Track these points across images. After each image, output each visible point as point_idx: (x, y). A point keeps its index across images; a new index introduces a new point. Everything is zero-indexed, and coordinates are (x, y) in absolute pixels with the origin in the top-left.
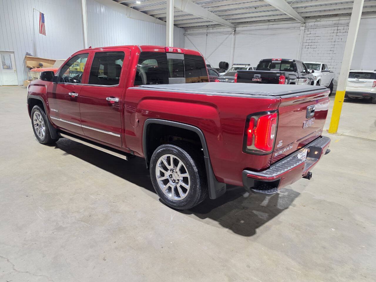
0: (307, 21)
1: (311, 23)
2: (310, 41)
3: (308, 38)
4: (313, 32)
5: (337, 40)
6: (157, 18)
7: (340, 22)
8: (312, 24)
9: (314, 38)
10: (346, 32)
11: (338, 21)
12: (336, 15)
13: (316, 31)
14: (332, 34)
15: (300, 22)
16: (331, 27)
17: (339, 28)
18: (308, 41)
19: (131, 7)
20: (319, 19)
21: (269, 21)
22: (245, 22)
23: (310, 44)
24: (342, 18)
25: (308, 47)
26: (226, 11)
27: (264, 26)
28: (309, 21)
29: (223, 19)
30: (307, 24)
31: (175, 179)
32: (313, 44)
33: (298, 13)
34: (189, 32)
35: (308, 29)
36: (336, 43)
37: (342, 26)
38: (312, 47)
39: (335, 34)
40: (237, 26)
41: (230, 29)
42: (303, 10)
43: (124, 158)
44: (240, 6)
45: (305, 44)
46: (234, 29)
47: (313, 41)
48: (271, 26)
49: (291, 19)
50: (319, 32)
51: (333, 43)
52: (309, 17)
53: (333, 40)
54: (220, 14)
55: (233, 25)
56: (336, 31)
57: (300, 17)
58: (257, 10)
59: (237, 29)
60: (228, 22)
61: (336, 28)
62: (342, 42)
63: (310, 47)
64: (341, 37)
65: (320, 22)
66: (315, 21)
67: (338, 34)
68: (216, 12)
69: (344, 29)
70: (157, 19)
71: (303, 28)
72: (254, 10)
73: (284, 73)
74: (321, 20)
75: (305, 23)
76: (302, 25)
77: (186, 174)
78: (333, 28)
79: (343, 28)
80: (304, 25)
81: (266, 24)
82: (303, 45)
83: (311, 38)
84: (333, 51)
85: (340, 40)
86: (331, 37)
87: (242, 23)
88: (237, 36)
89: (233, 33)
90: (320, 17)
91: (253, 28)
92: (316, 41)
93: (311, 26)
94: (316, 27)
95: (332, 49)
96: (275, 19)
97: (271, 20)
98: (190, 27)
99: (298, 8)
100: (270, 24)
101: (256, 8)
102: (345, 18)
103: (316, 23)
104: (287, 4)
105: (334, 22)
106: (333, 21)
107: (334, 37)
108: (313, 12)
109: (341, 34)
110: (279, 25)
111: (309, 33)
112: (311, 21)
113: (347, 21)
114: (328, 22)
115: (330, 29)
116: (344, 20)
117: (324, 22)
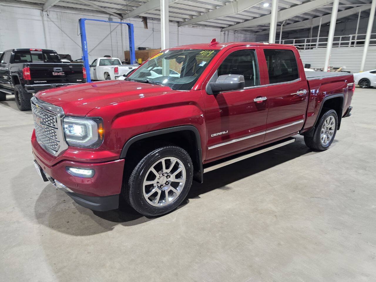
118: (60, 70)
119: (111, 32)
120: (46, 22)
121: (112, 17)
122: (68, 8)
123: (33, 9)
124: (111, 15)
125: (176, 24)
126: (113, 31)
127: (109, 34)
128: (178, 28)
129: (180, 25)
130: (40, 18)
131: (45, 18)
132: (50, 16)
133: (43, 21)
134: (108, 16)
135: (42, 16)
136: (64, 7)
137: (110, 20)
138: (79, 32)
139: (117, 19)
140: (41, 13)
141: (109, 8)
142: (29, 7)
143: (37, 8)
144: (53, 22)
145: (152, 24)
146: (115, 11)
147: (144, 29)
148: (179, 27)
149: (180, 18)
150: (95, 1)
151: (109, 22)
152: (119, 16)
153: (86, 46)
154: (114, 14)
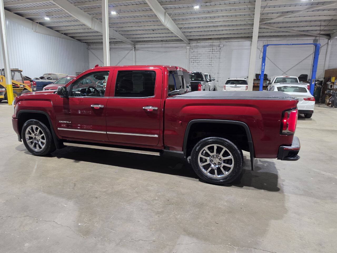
1: (194, 44)
2: (195, 57)
3: (193, 55)
4: (195, 50)
5: (213, 57)
6: (62, 33)
7: (214, 44)
9: (197, 55)
10: (218, 51)
11: (212, 43)
12: (211, 39)
14: (209, 53)
15: (186, 42)
16: (208, 47)
17: (213, 48)
18: (193, 57)
19: (37, 23)
20: (199, 41)
21: (162, 41)
22: (143, 41)
23: (195, 60)
26: (128, 31)
27: (159, 45)
28: (192, 42)
29: (125, 37)
30: (191, 44)
31: (216, 162)
32: (197, 59)
33: (185, 36)
34: (92, 46)
35: (192, 48)
36: (213, 59)
38: (196, 62)
39: (211, 53)
40: (136, 44)
41: (130, 46)
42: (189, 34)
43: (158, 154)
44: (141, 28)
45: (191, 60)
46: (134, 46)
47: (197, 57)
48: (164, 45)
49: (181, 40)
50: (201, 51)
51: (211, 59)
52: (192, 39)
53: (210, 57)
54: (123, 33)
55: (133, 43)
56: (211, 50)
57: (186, 39)
58: (155, 32)
59: (136, 46)
60: (128, 40)
61: (211, 48)
63: (194, 61)
64: (215, 55)
65: (200, 43)
66: (196, 42)
67: (213, 53)
68: (119, 31)
69: (217, 49)
70: (63, 35)
71: (189, 47)
72: (152, 32)
73: (200, 83)
75: (189, 44)
76: (188, 45)
77: (230, 156)
78: (209, 48)
79: (215, 48)
80: (189, 45)
81: (160, 43)
82: (189, 60)
83: (195, 55)
85: (215, 57)
86: (209, 55)
87: (140, 41)
88: (138, 52)
89: (134, 49)
90: (199, 39)
91: (150, 46)
92: (198, 57)
93: (194, 46)
94: (197, 47)
95: (210, 63)
96: (167, 40)
97: (164, 40)
98: (92, 42)
99: (185, 32)
100: (163, 43)
101: (153, 31)
102: (217, 41)
103: (197, 44)
104: (178, 29)
105: (210, 44)
106: (209, 43)
107: (211, 55)
108: (195, 35)
109: (215, 53)
110: (170, 44)
111: (193, 51)
112: (194, 42)
113: (218, 43)
114: (205, 43)
115: (207, 48)
116: (216, 43)
117: (203, 43)
121: (317, 38)
122: (274, 36)
123: (246, 41)
124: (316, 37)
139: (324, 39)
141: (312, 30)
142: (243, 40)
143: (249, 40)
144: (259, 49)
146: (318, 32)
150: (294, 27)
151: (292, 44)
152: (325, 36)
153: (264, 67)
154: (319, 35)
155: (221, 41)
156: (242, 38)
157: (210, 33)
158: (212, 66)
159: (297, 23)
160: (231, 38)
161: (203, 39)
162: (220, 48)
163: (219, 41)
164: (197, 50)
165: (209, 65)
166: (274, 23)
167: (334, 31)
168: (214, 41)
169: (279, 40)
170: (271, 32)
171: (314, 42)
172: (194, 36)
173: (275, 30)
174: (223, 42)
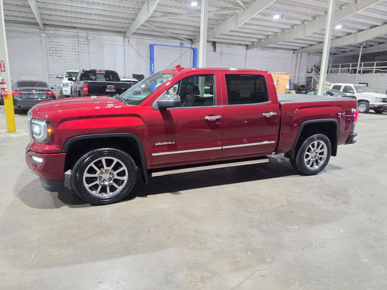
0: (45, 28)
1: (51, 31)
2: (54, 49)
3: (52, 46)
4: (55, 40)
5: (80, 51)
7: (79, 34)
8: (53, 32)
9: (57, 46)
10: (86, 44)
11: (77, 33)
12: (74, 28)
13: (58, 40)
14: (74, 45)
17: (79, 40)
18: (51, 49)
20: (58, 28)
23: (55, 52)
24: (80, 31)
25: (53, 54)
28: (47, 28)
30: (47, 31)
32: (57, 52)
33: (41, 19)
35: (49, 36)
36: (80, 53)
37: (82, 38)
38: (57, 55)
39: (77, 45)
42: (47, 17)
45: (49, 52)
47: (57, 49)
50: (61, 41)
51: (78, 53)
52: (47, 25)
53: (77, 50)
56: (77, 42)
57: (42, 23)
61: (77, 39)
62: (84, 52)
63: (55, 55)
64: (82, 48)
65: (60, 32)
66: (54, 29)
67: (79, 45)
69: (84, 41)
71: (44, 35)
74: (61, 30)
75: (44, 30)
76: (42, 31)
78: (74, 39)
79: (82, 40)
80: (44, 32)
82: (47, 53)
83: (54, 46)
84: (79, 60)
85: (82, 51)
86: (74, 48)
90: (59, 26)
92: (60, 49)
93: (52, 34)
94: (57, 36)
95: (78, 58)
99: (43, 14)
102: (83, 32)
103: (56, 32)
105: (74, 34)
106: (72, 32)
107: (77, 48)
108: (55, 21)
109: (82, 45)
110: (11, 27)
111: (51, 40)
112: (50, 29)
113: (85, 35)
114: (67, 32)
115: (71, 39)
116: (82, 33)
117: (64, 32)
118: (112, 87)
119: (181, 55)
120: (126, 48)
121: (183, 42)
122: (146, 35)
123: (118, 36)
124: (182, 40)
125: (245, 48)
126: (183, 54)
127: (179, 57)
128: (246, 51)
129: (248, 48)
130: (123, 44)
131: (126, 44)
132: (131, 42)
133: (124, 46)
134: (180, 41)
135: (124, 42)
136: (143, 34)
137: (182, 44)
138: (149, 56)
139: (188, 43)
140: (123, 40)
141: (180, 34)
142: (115, 35)
143: (121, 35)
144: (132, 47)
145: (221, 48)
146: (186, 37)
147: (212, 52)
148: (248, 50)
149: (248, 41)
150: (168, 28)
151: (176, 47)
152: (190, 41)
153: (154, 67)
154: (185, 40)
155: (88, 32)
156: (113, 31)
157: (79, 21)
158: (80, 61)
159: (173, 25)
160: (100, 30)
161: (64, 26)
162: (88, 40)
163: (85, 32)
164: (57, 40)
165: (76, 60)
166: (152, 22)
167: (197, 37)
168: (79, 31)
169: (151, 40)
170: (145, 30)
171: (180, 45)
172: (53, 20)
173: (153, 29)
174: (91, 34)
